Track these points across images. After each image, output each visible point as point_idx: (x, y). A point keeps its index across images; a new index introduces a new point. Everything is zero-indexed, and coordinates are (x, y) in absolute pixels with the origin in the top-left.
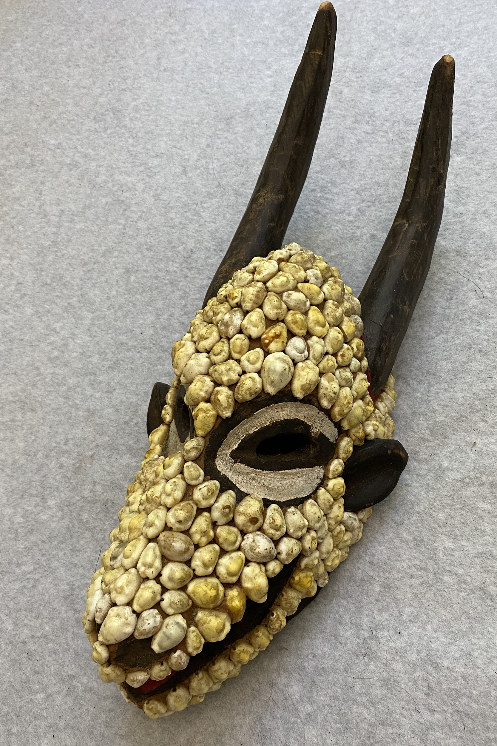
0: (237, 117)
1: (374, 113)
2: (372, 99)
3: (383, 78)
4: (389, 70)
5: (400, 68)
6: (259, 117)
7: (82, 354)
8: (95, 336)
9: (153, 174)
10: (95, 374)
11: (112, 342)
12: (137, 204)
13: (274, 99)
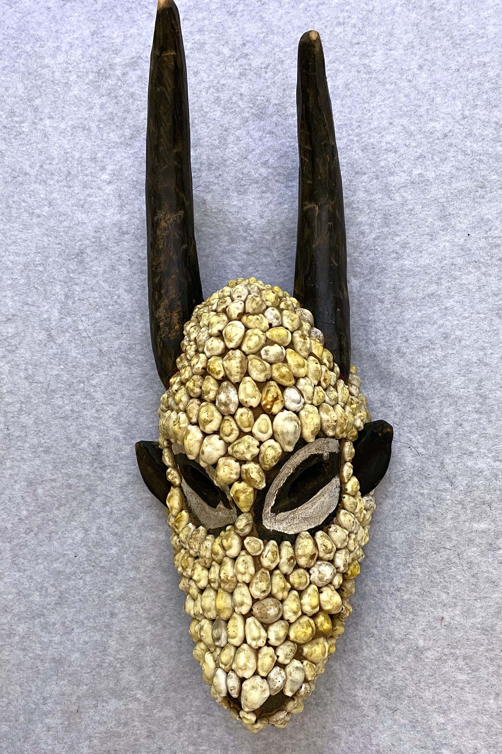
0: (88, 251)
1: (249, 223)
2: (241, 204)
3: (246, 171)
4: (250, 157)
5: (261, 154)
6: (116, 249)
7: (19, 593)
8: (25, 570)
9: (14, 348)
10: (44, 615)
11: (46, 573)
12: (10, 392)
13: (125, 218)
